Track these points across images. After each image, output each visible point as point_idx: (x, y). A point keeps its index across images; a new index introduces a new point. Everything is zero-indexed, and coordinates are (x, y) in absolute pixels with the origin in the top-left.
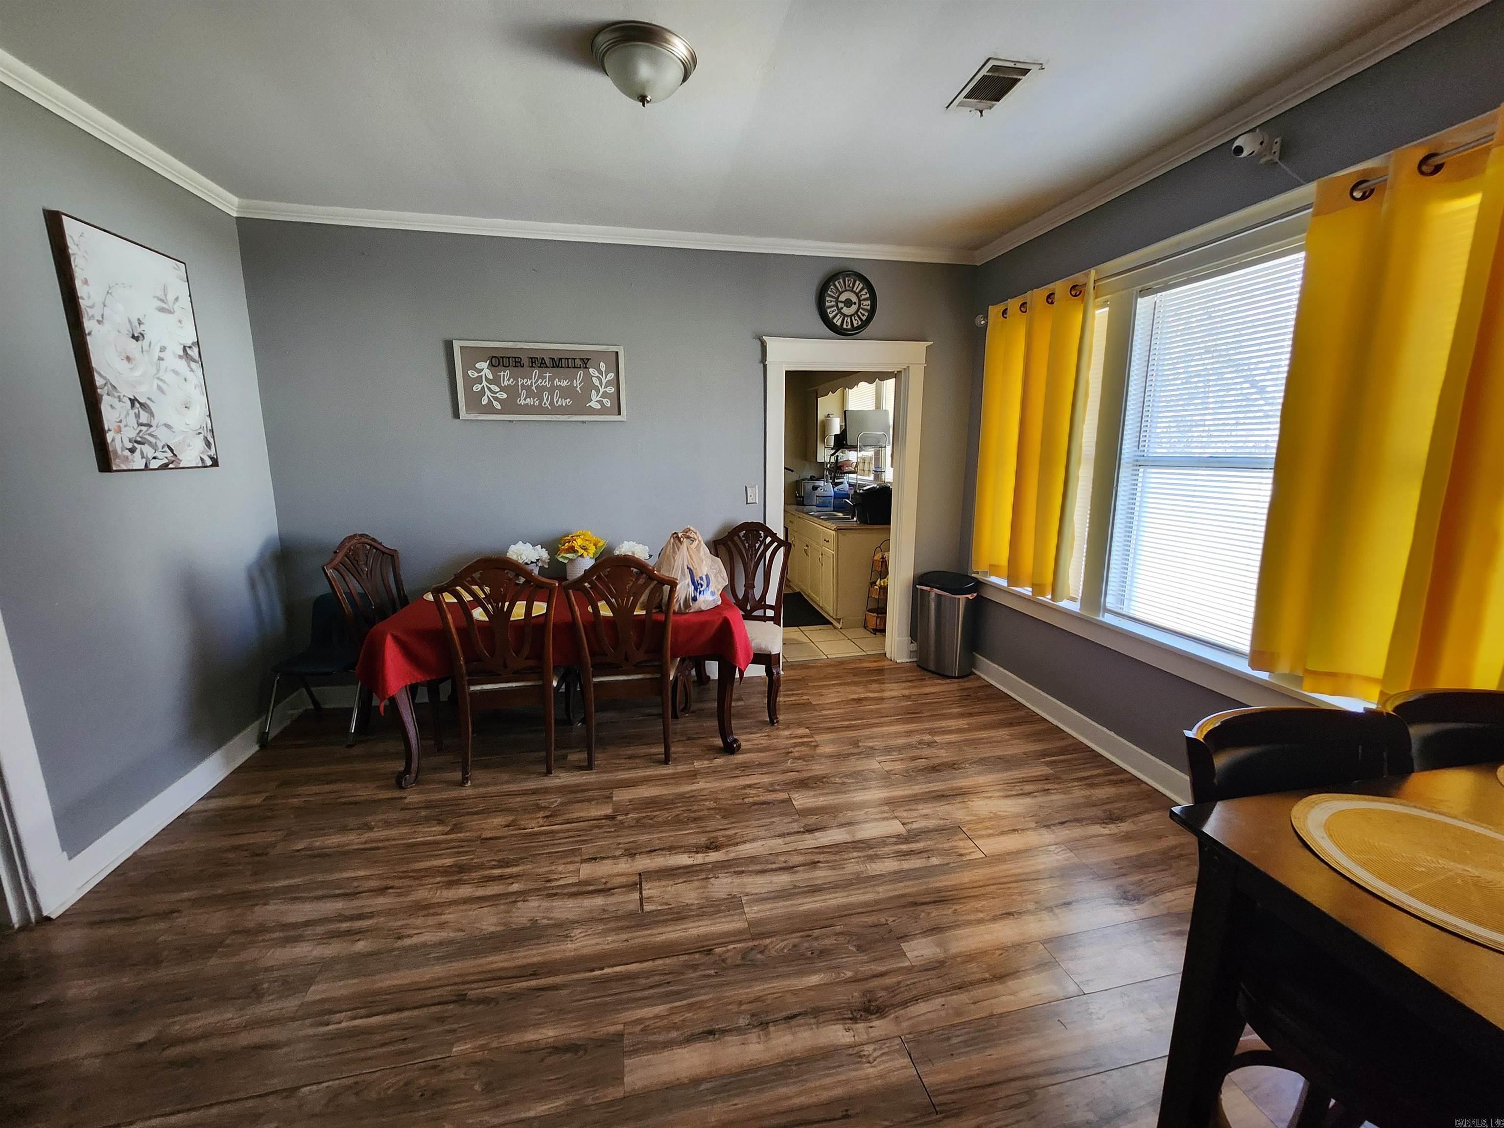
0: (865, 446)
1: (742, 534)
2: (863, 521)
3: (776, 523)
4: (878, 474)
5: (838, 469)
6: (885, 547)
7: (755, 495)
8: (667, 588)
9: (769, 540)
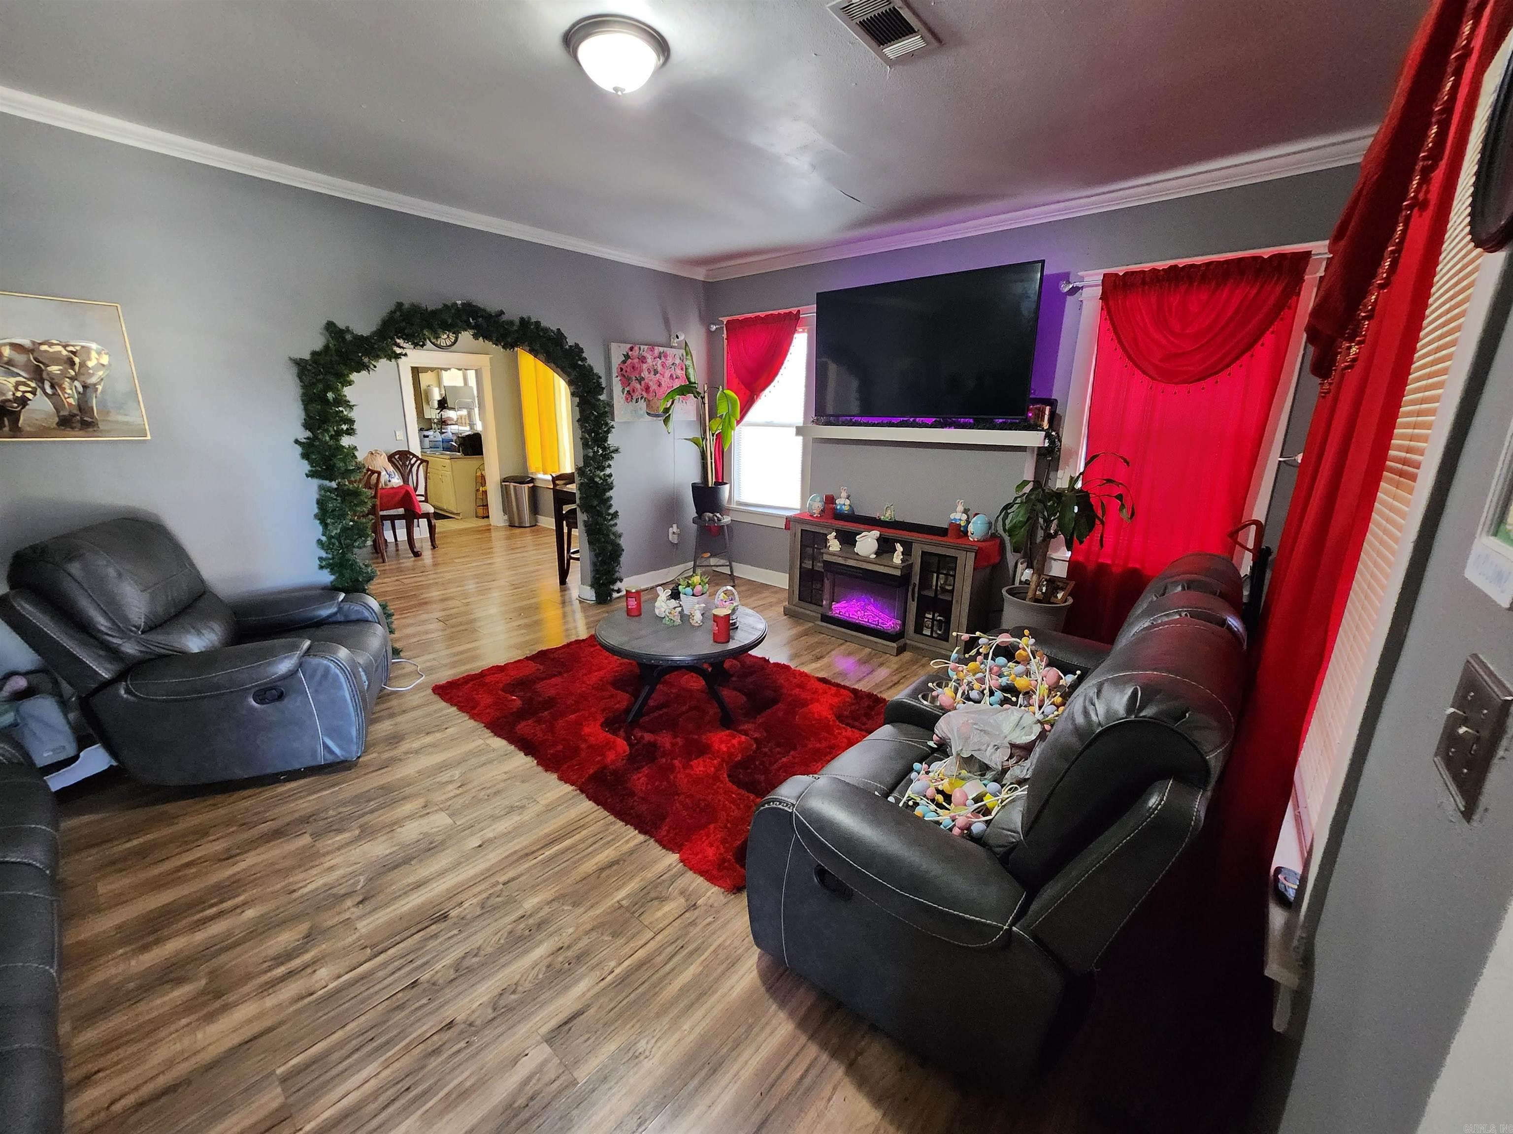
0: (460, 408)
1: (397, 457)
2: (466, 453)
3: (416, 449)
4: (472, 425)
5: (443, 423)
6: (481, 467)
7: (400, 435)
8: (376, 475)
9: (415, 459)
